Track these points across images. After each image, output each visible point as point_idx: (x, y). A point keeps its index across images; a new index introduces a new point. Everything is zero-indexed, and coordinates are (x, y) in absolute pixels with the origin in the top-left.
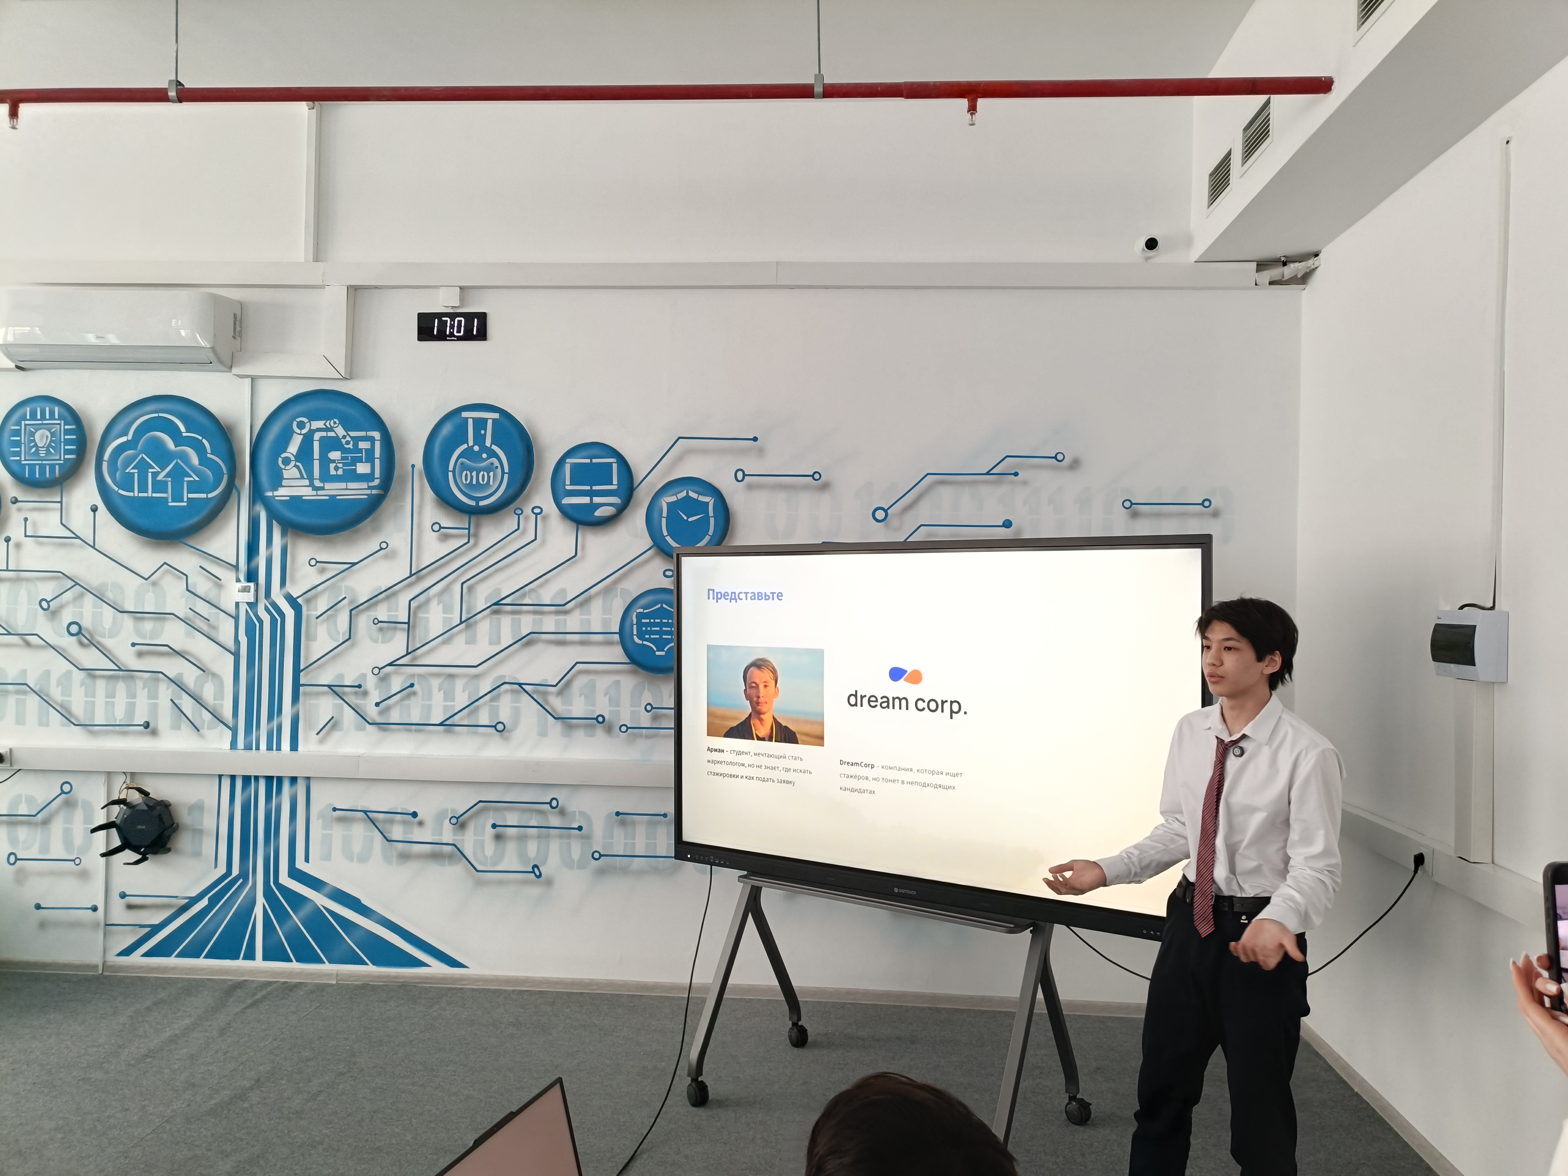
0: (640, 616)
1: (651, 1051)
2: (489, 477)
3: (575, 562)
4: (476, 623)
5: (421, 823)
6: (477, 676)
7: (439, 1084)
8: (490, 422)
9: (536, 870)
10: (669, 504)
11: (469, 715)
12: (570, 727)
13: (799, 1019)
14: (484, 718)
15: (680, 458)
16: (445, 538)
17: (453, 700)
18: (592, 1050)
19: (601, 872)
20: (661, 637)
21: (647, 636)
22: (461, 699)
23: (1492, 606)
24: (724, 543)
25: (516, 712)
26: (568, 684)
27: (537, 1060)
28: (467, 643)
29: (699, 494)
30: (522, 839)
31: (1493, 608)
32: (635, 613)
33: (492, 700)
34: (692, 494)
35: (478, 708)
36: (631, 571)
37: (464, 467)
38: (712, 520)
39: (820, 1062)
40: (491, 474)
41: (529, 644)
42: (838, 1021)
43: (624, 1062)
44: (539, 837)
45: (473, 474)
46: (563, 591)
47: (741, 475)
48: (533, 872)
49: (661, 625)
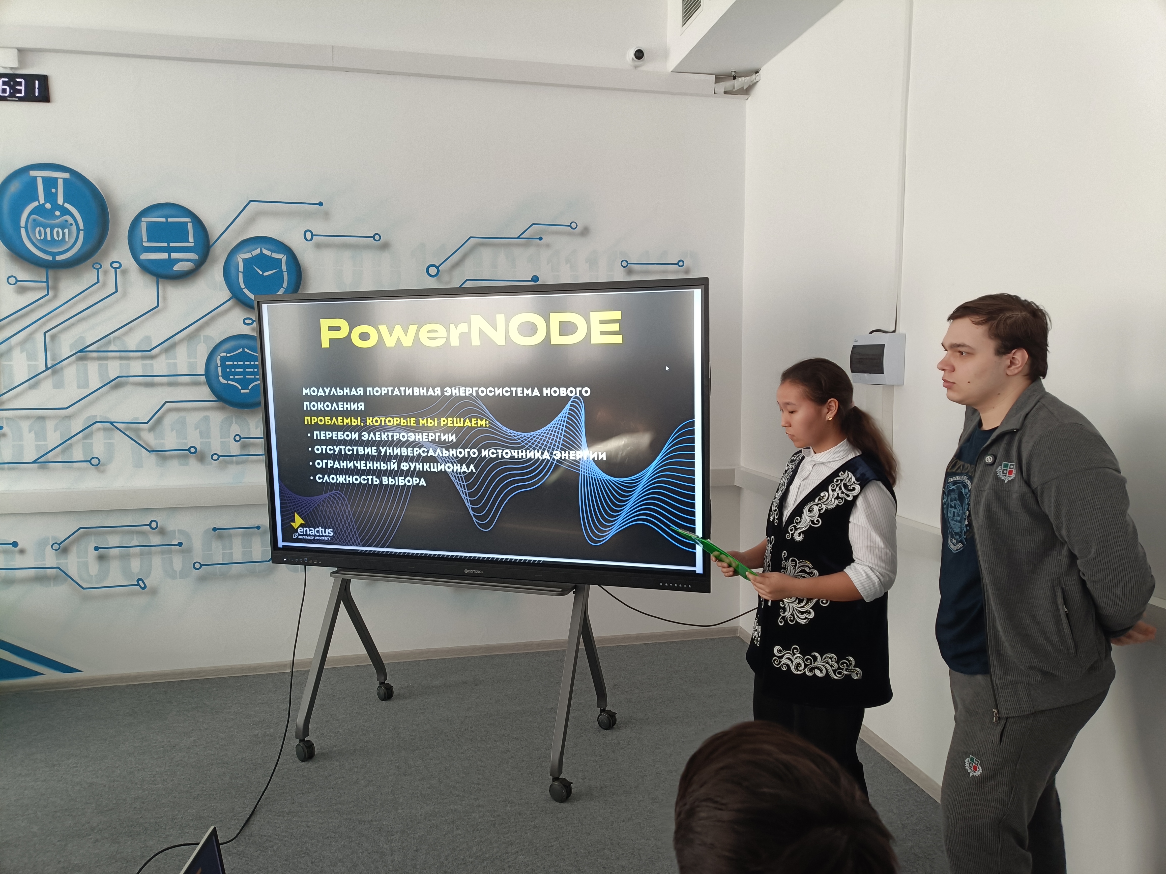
0: (224, 359)
1: (260, 721)
2: (64, 234)
3: (158, 312)
4: (62, 369)
5: (22, 552)
6: (68, 417)
7: (62, 777)
8: (60, 182)
9: (141, 582)
10: (244, 260)
11: (63, 451)
12: (164, 458)
13: (386, 679)
14: (78, 454)
15: (252, 220)
16: (22, 290)
17: (46, 440)
18: (206, 727)
19: (203, 579)
20: (245, 377)
21: (232, 377)
22: (53, 438)
23: (894, 330)
24: (300, 292)
25: (110, 448)
26: (159, 421)
27: (155, 743)
28: (54, 387)
29: (272, 251)
30: (125, 558)
31: (894, 332)
32: (219, 357)
33: (85, 438)
34: (265, 252)
35: (71, 446)
36: (212, 319)
37: (37, 224)
38: (285, 275)
39: (404, 710)
40: (66, 231)
41: (118, 386)
42: (416, 676)
43: (236, 733)
44: (141, 554)
45: (46, 230)
46: (148, 339)
47: (309, 236)
48: (138, 585)
49: (244, 366)
